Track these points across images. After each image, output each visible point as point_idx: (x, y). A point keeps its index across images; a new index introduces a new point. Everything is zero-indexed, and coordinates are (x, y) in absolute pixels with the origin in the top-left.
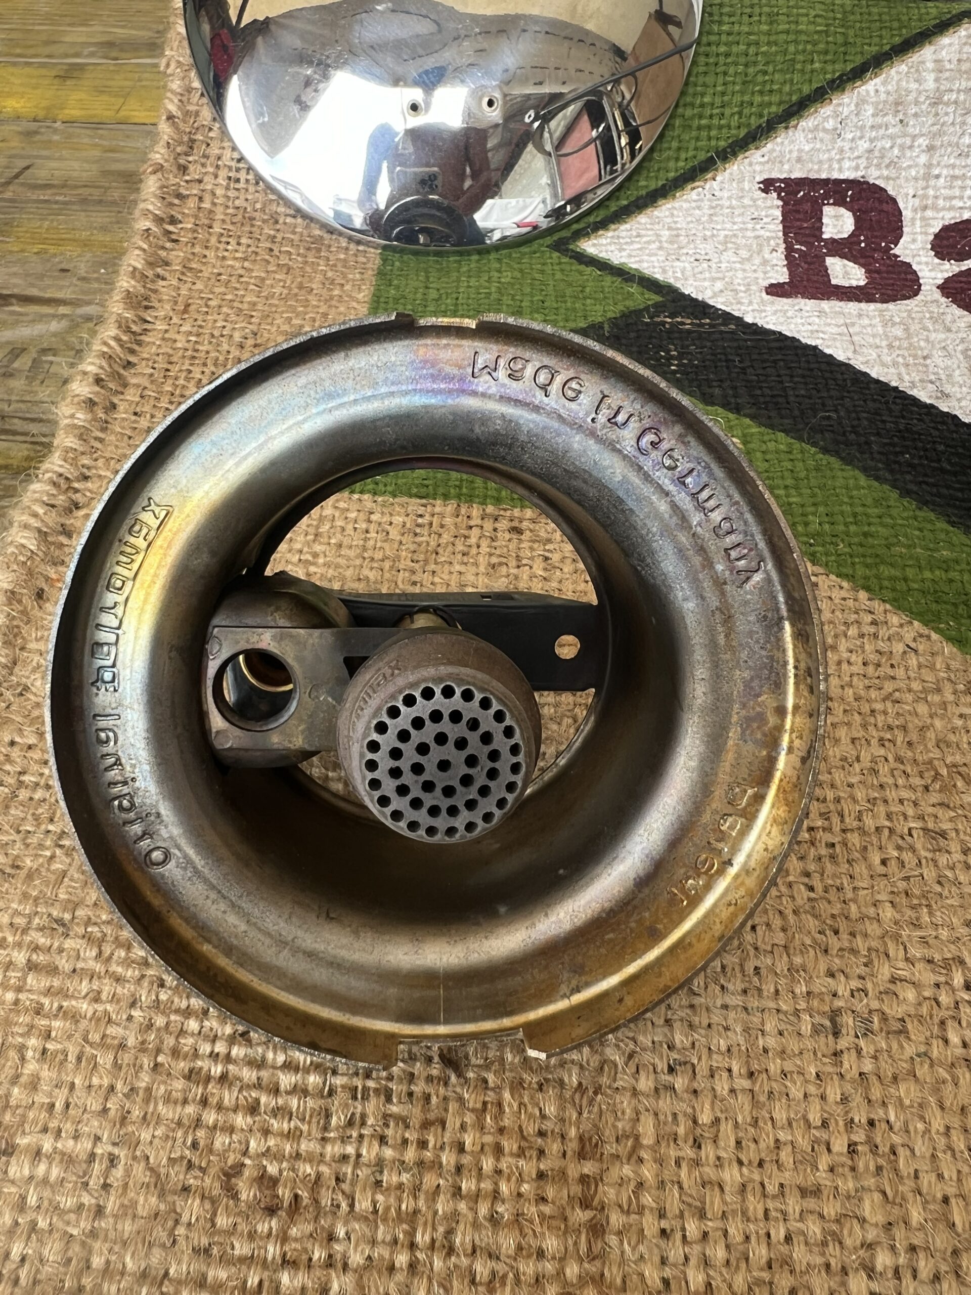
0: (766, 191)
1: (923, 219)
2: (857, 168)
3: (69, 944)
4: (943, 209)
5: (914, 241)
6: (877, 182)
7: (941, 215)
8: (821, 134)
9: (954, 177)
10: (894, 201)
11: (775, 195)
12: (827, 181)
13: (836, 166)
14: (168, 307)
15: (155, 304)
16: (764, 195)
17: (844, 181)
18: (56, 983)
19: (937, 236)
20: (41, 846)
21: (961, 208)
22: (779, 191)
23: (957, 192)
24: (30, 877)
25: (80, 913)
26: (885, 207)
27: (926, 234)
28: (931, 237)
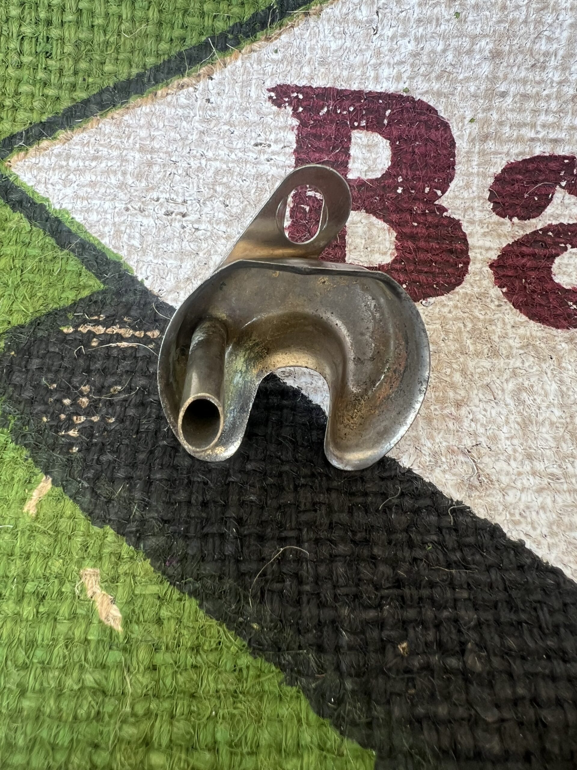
0: (278, 103)
1: (482, 153)
2: (398, 78)
4: (509, 140)
5: (468, 186)
6: (424, 99)
7: (505, 149)
8: (352, 28)
9: (525, 97)
10: (446, 126)
11: (290, 110)
12: (358, 95)
13: (371, 74)
16: (275, 108)
17: (380, 95)
19: (498, 179)
21: (532, 140)
22: (295, 104)
23: (528, 117)
26: (434, 134)
27: (484, 176)
28: (490, 181)
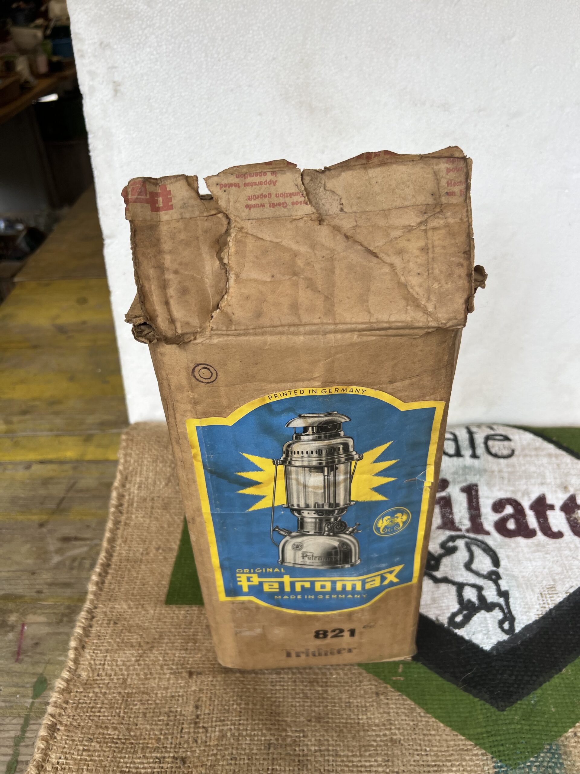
3: (93, 744)
18: (90, 753)
20: (85, 719)
24: (83, 728)
25: (95, 736)
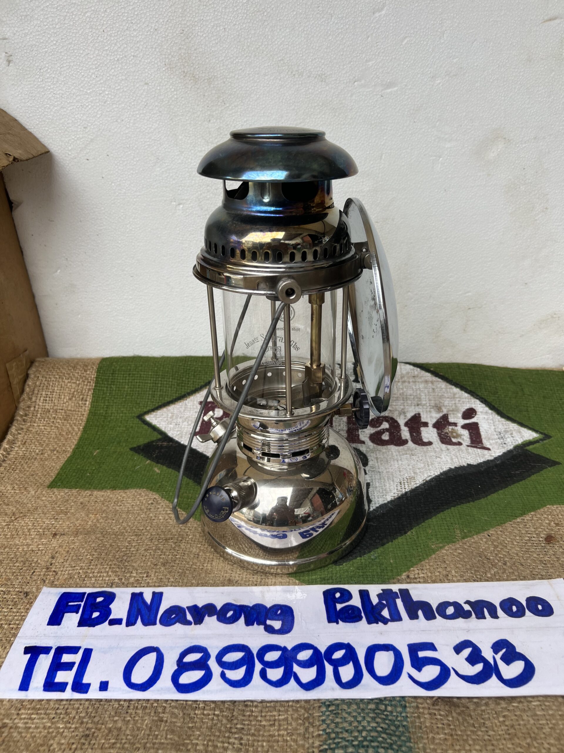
14: (20, 443)
15: (16, 442)
